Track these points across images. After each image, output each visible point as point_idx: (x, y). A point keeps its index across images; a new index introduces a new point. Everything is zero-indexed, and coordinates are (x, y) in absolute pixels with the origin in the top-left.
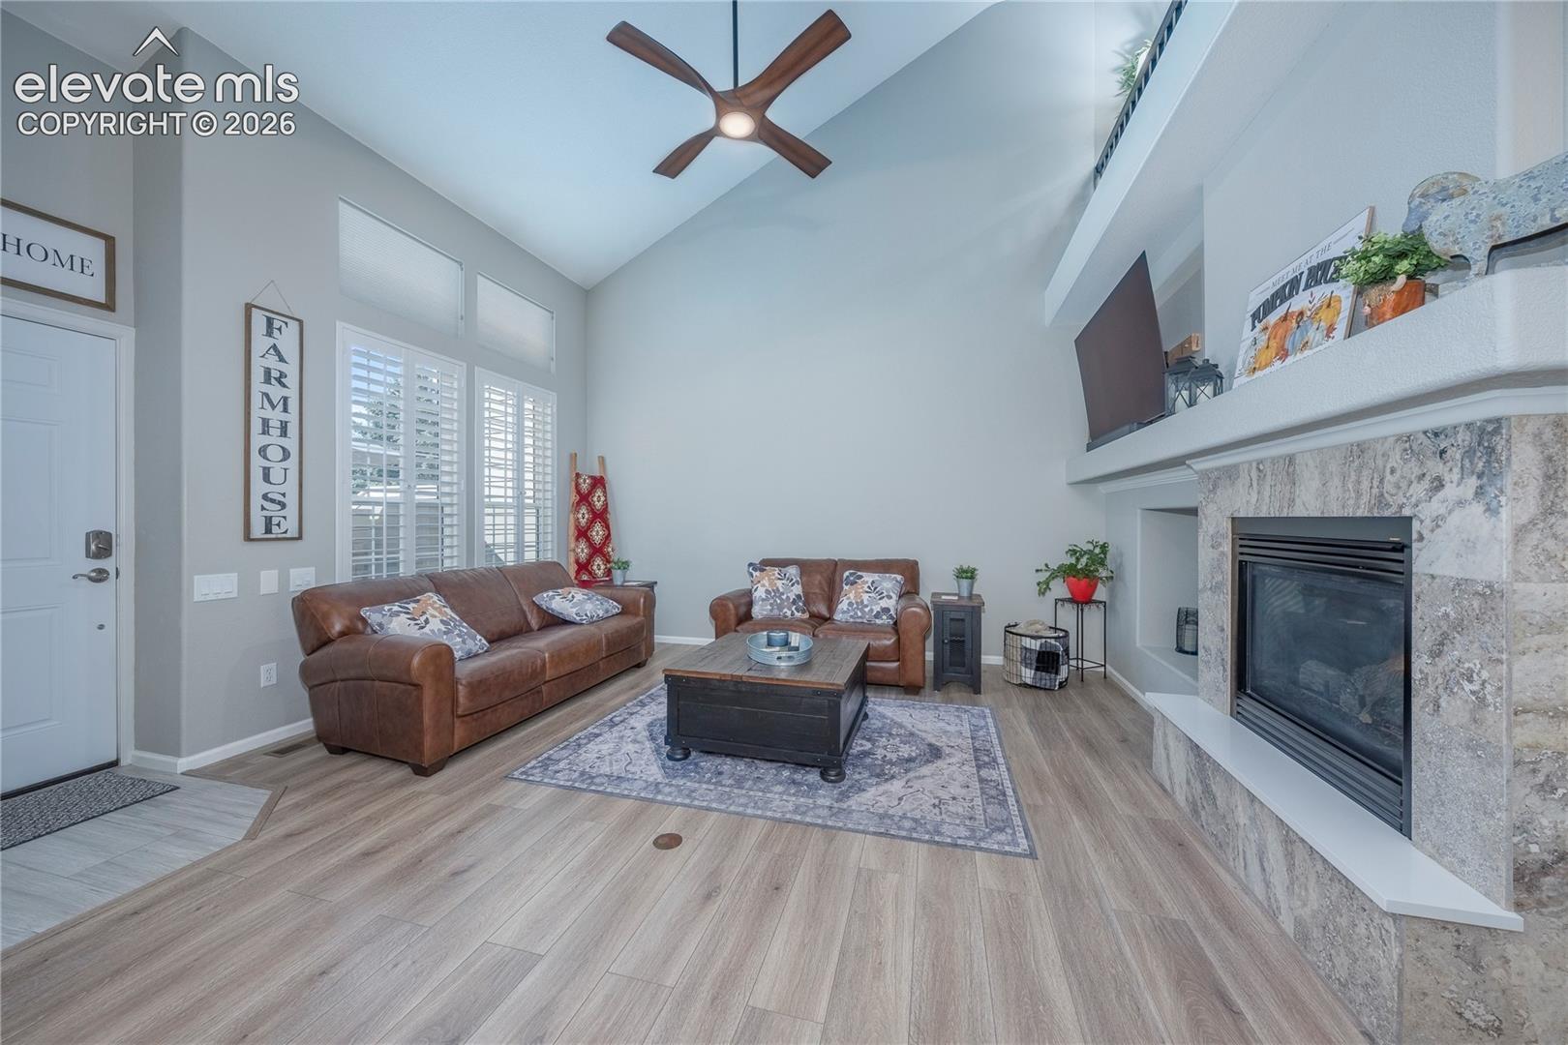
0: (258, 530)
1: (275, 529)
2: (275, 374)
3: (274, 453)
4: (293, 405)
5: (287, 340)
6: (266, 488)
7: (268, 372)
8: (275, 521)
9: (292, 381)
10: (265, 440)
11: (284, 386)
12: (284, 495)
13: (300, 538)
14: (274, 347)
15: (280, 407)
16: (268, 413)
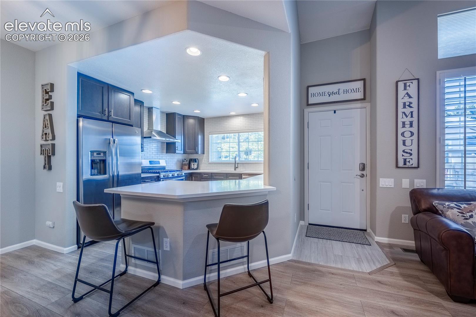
0: (401, 164)
1: (407, 163)
2: (407, 104)
3: (407, 134)
4: (415, 115)
5: (413, 89)
6: (404, 148)
7: (404, 104)
8: (408, 160)
9: (415, 105)
10: (404, 130)
11: (411, 107)
12: (411, 150)
13: (418, 167)
14: (407, 94)
15: (410, 116)
16: (405, 119)
